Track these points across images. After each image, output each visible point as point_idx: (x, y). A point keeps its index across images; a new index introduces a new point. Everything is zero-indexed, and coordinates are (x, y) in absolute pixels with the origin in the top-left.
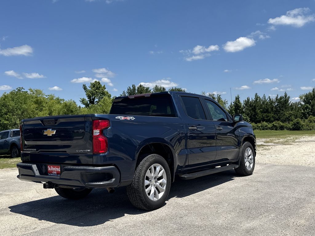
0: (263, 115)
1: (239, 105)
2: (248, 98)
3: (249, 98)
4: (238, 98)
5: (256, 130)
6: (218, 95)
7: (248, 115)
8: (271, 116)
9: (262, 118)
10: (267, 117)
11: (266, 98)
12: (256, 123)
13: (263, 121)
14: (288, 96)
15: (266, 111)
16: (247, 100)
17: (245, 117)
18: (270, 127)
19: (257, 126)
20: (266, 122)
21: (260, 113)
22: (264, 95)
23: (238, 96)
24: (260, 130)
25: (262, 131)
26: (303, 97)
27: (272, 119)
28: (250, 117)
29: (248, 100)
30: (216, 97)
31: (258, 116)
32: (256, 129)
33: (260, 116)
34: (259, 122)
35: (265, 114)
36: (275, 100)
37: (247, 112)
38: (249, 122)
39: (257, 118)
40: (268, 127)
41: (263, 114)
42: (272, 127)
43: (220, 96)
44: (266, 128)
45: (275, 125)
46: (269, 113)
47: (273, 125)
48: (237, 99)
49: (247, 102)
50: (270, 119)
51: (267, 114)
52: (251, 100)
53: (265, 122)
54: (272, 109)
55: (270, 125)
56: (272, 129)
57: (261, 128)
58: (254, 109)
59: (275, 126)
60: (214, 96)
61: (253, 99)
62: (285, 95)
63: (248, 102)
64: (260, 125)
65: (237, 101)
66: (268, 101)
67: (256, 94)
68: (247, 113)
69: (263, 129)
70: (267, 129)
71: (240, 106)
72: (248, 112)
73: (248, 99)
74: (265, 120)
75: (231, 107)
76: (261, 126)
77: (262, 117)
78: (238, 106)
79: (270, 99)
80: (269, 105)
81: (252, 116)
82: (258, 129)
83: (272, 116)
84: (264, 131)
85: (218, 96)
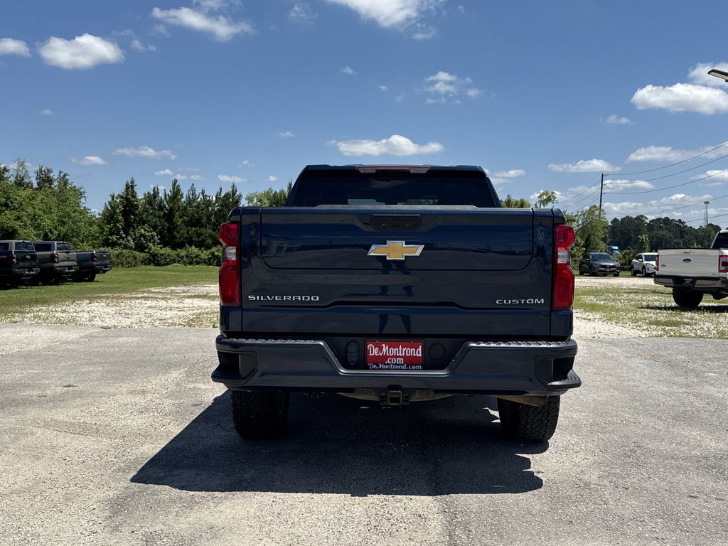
0: (188, 231)
1: (135, 203)
2: (154, 188)
3: (158, 189)
4: (132, 187)
5: (176, 264)
6: (60, 172)
7: (155, 227)
8: (207, 235)
9: (187, 238)
10: (198, 237)
11: (197, 193)
12: (174, 248)
13: (191, 245)
14: (238, 193)
15: (195, 222)
16: (152, 193)
17: (148, 232)
18: (205, 259)
19: (178, 255)
20: (196, 247)
21: (183, 226)
22: (193, 185)
23: (132, 182)
24: (185, 263)
25: (189, 266)
26: (253, 197)
27: (210, 241)
28: (160, 233)
29: (156, 193)
30: (55, 177)
31: (178, 232)
32: (174, 262)
33: (182, 232)
34: (181, 245)
35: (194, 229)
36: (214, 199)
37: (154, 220)
38: (158, 244)
39: (175, 237)
40: (202, 259)
41: (189, 228)
42: (210, 258)
43: (65, 175)
44: (196, 261)
45: (216, 253)
46: (202, 226)
47: (213, 254)
48: (130, 187)
49: (152, 198)
50: (204, 241)
51: (198, 228)
52: (161, 195)
53: (193, 247)
54: (209, 218)
55: (205, 254)
56: (210, 264)
57: (185, 259)
58: (169, 216)
59: (217, 258)
60: (51, 175)
61: (168, 192)
62: (233, 190)
63: (155, 197)
64: (183, 253)
65: (130, 193)
66: (199, 199)
67: (175, 182)
68: (153, 224)
69: (190, 264)
70: (198, 263)
71: (137, 206)
72: (156, 222)
73: (154, 190)
74: (193, 241)
75: (111, 206)
76: (187, 257)
77: (187, 236)
78: (132, 205)
79: (205, 196)
80: (203, 210)
81: (165, 231)
82: (179, 261)
83: (210, 235)
84: (191, 266)
85: (62, 174)
